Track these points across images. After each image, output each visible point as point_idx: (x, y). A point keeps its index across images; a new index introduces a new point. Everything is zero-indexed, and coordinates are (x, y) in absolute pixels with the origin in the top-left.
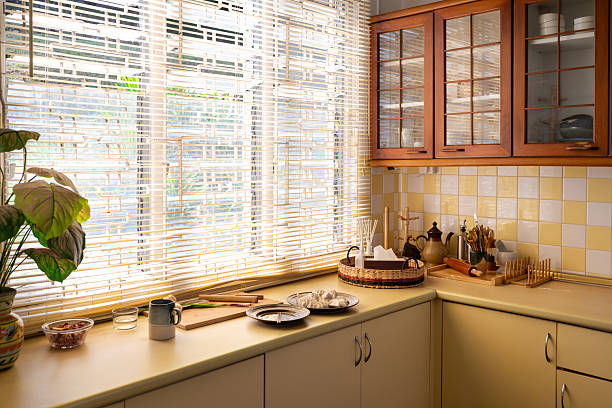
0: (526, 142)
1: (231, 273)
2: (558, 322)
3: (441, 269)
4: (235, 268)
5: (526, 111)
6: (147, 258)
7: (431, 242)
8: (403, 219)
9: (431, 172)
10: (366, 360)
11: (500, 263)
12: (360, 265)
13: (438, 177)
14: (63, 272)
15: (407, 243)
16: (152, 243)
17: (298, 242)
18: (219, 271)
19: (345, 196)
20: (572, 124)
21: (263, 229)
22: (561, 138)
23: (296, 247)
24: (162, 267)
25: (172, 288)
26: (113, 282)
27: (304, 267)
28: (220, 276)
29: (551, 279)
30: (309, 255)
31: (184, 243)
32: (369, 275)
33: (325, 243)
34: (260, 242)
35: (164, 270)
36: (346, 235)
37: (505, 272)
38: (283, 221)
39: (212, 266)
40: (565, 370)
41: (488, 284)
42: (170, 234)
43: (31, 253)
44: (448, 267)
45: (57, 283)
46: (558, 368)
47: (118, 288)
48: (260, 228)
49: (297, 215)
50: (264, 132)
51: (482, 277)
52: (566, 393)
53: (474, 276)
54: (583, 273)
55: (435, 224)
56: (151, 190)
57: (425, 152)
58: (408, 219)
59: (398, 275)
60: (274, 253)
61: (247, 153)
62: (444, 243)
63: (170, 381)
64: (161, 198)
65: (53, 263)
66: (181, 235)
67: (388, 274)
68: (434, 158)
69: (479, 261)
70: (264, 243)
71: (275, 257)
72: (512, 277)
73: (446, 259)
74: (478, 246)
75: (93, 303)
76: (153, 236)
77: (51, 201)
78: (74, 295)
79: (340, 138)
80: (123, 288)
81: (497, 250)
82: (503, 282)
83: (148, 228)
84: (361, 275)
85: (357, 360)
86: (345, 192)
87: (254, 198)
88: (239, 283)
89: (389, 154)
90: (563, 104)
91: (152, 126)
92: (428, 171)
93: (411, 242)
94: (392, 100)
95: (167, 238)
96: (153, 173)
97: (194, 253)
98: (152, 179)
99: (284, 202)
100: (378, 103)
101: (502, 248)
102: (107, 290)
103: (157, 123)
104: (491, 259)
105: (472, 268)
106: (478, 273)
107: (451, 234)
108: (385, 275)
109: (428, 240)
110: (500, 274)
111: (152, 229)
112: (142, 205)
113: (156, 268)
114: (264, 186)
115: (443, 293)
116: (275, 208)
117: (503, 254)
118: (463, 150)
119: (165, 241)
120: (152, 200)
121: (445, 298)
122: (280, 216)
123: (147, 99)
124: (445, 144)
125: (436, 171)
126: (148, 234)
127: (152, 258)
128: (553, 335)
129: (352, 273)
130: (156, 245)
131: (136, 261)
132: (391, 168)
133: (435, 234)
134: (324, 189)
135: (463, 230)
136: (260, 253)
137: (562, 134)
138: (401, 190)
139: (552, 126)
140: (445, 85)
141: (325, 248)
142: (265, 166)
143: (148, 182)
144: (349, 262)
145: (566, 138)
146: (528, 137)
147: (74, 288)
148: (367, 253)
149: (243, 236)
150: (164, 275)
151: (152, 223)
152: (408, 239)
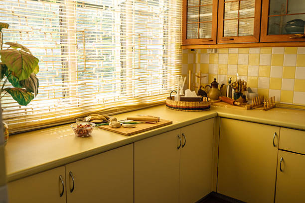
0: (267, 35)
1: (112, 104)
2: (280, 127)
3: (219, 102)
4: (113, 101)
5: (269, 17)
6: (68, 95)
7: (213, 88)
8: (198, 77)
9: (214, 52)
10: (183, 146)
11: (249, 99)
12: (177, 100)
13: (216, 55)
14: (26, 101)
15: (200, 89)
16: (70, 87)
17: (145, 88)
18: (105, 103)
19: (169, 64)
20: (293, 25)
21: (127, 81)
22: (285, 32)
23: (144, 91)
24: (76, 100)
25: (82, 111)
26: (51, 107)
27: (149, 101)
28: (106, 105)
29: (274, 107)
30: (150, 95)
31: (87, 87)
32: (183, 104)
33: (158, 89)
34: (125, 88)
35: (77, 101)
36: (169, 85)
37: (252, 103)
38: (137, 77)
39: (102, 100)
40: (283, 150)
41: (244, 109)
42: (80, 82)
43: (8, 90)
44: (221, 101)
45: (23, 107)
46: (279, 149)
47: (54, 110)
48: (125, 80)
49: (145, 74)
50: (127, 28)
51: (240, 106)
52: (282, 162)
53: (236, 105)
54: (291, 104)
55: (215, 79)
56: (69, 59)
57: (212, 41)
58: (201, 77)
59: (198, 104)
60: (133, 93)
61: (118, 40)
62: (219, 89)
63: (88, 155)
64: (75, 63)
65: (21, 96)
66: (85, 83)
67: (193, 104)
68: (217, 44)
69: (238, 97)
70: (128, 88)
71: (133, 96)
72: (255, 106)
73: (220, 97)
74: (238, 90)
75: (41, 118)
76: (70, 84)
77: (20, 60)
78: (31, 113)
79: (166, 33)
80: (57, 110)
81: (247, 92)
82: (251, 108)
83: (67, 79)
84: (178, 105)
85: (179, 146)
86: (169, 62)
87: (122, 65)
88: (116, 108)
89: (193, 42)
90: (289, 13)
91: (68, 23)
92: (212, 51)
93: (202, 89)
94: (194, 13)
95: (79, 85)
96: (69, 49)
97: (92, 92)
98: (69, 52)
99: (138, 67)
100: (187, 14)
101: (250, 91)
102: (48, 111)
103: (71, 21)
104: (244, 97)
105: (234, 102)
106: (238, 104)
107: (223, 84)
108: (191, 104)
109: (211, 87)
110: (248, 104)
111: (70, 80)
112: (64, 67)
113: (73, 101)
114: (127, 58)
115: (221, 113)
116: (133, 70)
117: (251, 94)
118: (233, 39)
119: (77, 86)
120: (70, 63)
121: (222, 116)
122: (136, 74)
123: (65, 7)
124: (223, 36)
125: (216, 51)
126: (68, 82)
127: (71, 95)
128: (278, 134)
129: (174, 104)
130: (73, 88)
131: (62, 96)
132: (193, 50)
133: (215, 84)
134: (158, 61)
135: (230, 82)
136: (126, 93)
137: (286, 30)
138: (197, 62)
139: (281, 26)
140: (224, 4)
141: (158, 91)
142: (128, 47)
143: (67, 54)
144: (171, 98)
145: (288, 32)
146: (269, 32)
147: (31, 110)
148: (181, 94)
149: (117, 84)
150: (77, 105)
151: (70, 77)
152: (201, 87)
